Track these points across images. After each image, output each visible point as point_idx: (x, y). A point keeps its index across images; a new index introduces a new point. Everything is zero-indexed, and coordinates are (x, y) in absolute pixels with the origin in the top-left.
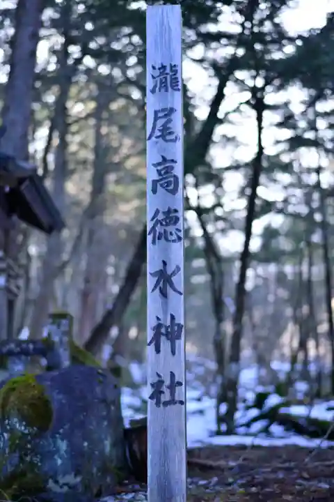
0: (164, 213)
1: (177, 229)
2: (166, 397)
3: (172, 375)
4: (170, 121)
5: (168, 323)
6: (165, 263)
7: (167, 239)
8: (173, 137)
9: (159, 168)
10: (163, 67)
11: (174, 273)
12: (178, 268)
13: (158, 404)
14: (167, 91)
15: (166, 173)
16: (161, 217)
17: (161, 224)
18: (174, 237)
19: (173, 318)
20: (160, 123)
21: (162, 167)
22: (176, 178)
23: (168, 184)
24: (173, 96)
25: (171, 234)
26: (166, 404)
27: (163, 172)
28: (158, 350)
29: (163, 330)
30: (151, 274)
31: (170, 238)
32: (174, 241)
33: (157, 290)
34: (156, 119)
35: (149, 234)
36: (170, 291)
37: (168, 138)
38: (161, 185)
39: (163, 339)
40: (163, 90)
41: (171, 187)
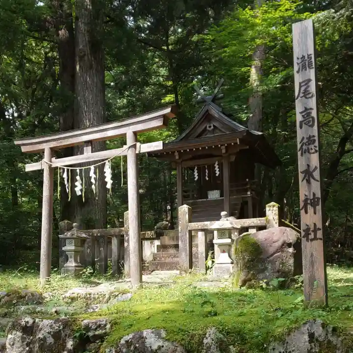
0: (307, 138)
1: (315, 146)
2: (312, 236)
3: (315, 224)
4: (308, 86)
5: (312, 197)
6: (308, 166)
7: (309, 152)
8: (310, 95)
9: (303, 114)
10: (303, 57)
11: (314, 170)
12: (316, 168)
13: (307, 240)
14: (306, 70)
15: (307, 116)
16: (305, 141)
17: (306, 145)
18: (313, 151)
19: (314, 194)
20: (303, 89)
21: (305, 113)
22: (313, 118)
23: (309, 122)
24: (310, 72)
25: (312, 149)
26: (312, 240)
27: (305, 116)
28: (306, 212)
29: (309, 202)
30: (301, 172)
31: (311, 151)
32: (313, 153)
33: (305, 181)
34: (300, 87)
35: (299, 151)
36: (312, 180)
37: (307, 96)
38: (305, 123)
39: (309, 207)
40: (304, 70)
41: (311, 123)
